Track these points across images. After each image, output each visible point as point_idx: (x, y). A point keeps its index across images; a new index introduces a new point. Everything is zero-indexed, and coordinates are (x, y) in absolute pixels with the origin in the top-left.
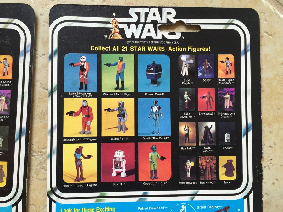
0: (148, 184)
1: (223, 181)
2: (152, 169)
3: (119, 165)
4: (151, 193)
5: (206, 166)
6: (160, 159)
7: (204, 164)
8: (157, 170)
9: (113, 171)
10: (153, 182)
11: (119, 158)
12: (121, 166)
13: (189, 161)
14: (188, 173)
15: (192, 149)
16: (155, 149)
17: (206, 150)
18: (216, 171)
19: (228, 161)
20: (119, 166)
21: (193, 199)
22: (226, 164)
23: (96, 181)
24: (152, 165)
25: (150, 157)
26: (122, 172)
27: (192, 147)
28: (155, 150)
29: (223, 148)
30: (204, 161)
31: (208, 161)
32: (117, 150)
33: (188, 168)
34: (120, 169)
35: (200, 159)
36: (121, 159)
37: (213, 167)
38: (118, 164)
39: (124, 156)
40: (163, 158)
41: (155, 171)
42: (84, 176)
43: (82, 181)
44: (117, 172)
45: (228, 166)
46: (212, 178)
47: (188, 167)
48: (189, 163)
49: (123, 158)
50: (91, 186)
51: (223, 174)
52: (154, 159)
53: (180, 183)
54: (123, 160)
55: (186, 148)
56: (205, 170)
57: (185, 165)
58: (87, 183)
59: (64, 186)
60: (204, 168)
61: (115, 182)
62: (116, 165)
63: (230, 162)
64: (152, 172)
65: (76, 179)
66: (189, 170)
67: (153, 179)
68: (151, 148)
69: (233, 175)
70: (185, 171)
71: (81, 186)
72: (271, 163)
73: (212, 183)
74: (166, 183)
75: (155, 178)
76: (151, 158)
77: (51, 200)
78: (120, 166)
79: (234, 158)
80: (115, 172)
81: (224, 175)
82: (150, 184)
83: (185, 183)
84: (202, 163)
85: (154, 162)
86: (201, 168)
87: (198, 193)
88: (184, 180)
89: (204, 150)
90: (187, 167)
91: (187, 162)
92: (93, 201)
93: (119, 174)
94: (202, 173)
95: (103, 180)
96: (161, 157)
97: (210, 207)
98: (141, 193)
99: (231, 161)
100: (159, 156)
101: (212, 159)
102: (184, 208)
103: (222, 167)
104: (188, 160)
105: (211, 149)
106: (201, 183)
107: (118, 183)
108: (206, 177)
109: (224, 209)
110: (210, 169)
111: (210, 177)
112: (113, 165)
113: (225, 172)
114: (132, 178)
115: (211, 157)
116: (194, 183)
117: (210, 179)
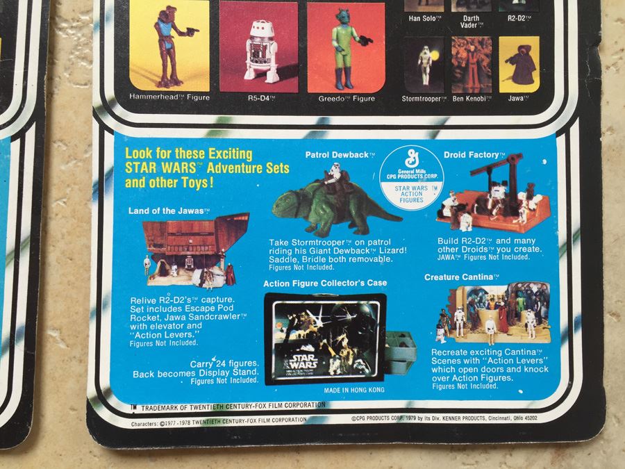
0: (329, 99)
1: (508, 95)
2: (340, 65)
3: (260, 53)
4: (335, 120)
5: (468, 61)
6: (359, 42)
7: (464, 54)
8: (350, 68)
9: (248, 67)
10: (342, 95)
11: (262, 38)
12: (267, 57)
13: (426, 47)
14: (424, 76)
15: (434, 19)
16: (346, 18)
17: (468, 23)
18: (492, 73)
19: (520, 48)
20: (260, 56)
21: (435, 135)
22: (516, 55)
23: (207, 89)
24: (340, 56)
25: (334, 36)
26: (269, 70)
27: (434, 14)
28: (346, 20)
29: (510, 18)
30: (461, 50)
31: (472, 48)
32: (258, 19)
33: (424, 65)
34: (264, 64)
35: (453, 43)
36: (266, 40)
37: (485, 63)
38: (258, 53)
39: (272, 34)
40: (365, 41)
41: (347, 70)
42: (180, 77)
43: (176, 86)
44: (256, 71)
45: (521, 60)
46: (481, 89)
47: (425, 61)
48: (428, 52)
49: (271, 39)
50: (196, 99)
51: (507, 79)
52: (345, 43)
53: (405, 99)
54: (271, 42)
55: (422, 19)
56: (465, 70)
57: (417, 57)
58: (186, 93)
59: (132, 97)
60: (464, 65)
61: (253, 94)
62: (255, 55)
63: (523, 50)
64: (338, 71)
65: (160, 82)
66: (428, 70)
67: (341, 88)
68: (337, 17)
69: (531, 82)
70: (419, 71)
71: (172, 97)
72: (621, 58)
73: (481, 99)
74: (373, 99)
75: (346, 86)
76: (338, 40)
77: (103, 128)
78: (264, 56)
79: (533, 42)
80: (252, 70)
81: (511, 81)
82: (333, 99)
83: (417, 99)
84: (458, 53)
85: (343, 50)
86: (456, 64)
87: (447, 124)
88: (413, 92)
89: (463, 22)
90: (422, 63)
91: (423, 52)
92: (200, 133)
93: (261, 75)
94: (458, 75)
95: (223, 87)
96: (362, 37)
97: (476, 156)
98: (312, 120)
99: (528, 48)
100: (355, 34)
101: (481, 43)
102: (413, 155)
103: (506, 62)
104: (426, 45)
105: (481, 20)
106: (455, 98)
107: (258, 95)
108: (466, 86)
109: (508, 160)
110: (478, 67)
111: (477, 85)
112: (246, 52)
113: (511, 74)
114: (292, 86)
115: (480, 38)
116: (437, 99)
117: (476, 91)
